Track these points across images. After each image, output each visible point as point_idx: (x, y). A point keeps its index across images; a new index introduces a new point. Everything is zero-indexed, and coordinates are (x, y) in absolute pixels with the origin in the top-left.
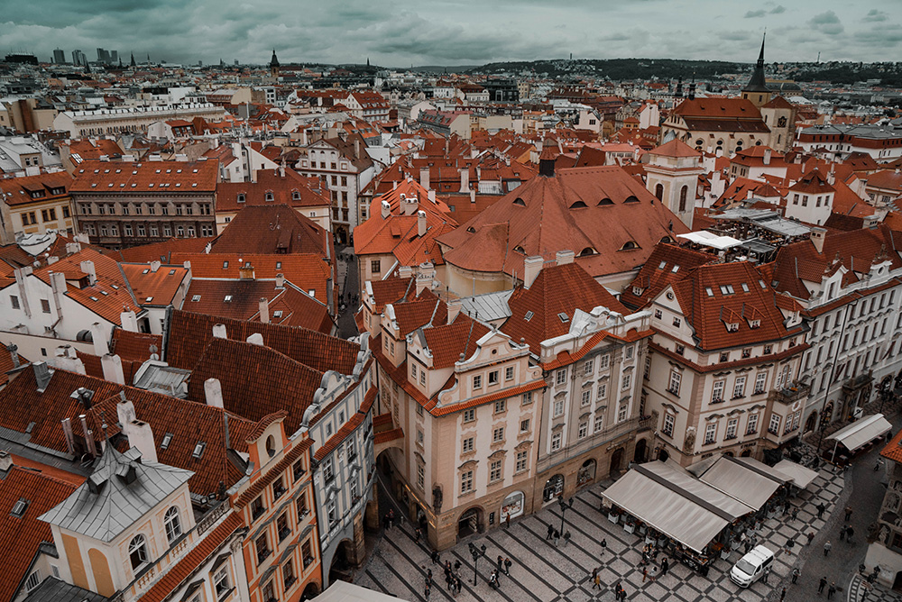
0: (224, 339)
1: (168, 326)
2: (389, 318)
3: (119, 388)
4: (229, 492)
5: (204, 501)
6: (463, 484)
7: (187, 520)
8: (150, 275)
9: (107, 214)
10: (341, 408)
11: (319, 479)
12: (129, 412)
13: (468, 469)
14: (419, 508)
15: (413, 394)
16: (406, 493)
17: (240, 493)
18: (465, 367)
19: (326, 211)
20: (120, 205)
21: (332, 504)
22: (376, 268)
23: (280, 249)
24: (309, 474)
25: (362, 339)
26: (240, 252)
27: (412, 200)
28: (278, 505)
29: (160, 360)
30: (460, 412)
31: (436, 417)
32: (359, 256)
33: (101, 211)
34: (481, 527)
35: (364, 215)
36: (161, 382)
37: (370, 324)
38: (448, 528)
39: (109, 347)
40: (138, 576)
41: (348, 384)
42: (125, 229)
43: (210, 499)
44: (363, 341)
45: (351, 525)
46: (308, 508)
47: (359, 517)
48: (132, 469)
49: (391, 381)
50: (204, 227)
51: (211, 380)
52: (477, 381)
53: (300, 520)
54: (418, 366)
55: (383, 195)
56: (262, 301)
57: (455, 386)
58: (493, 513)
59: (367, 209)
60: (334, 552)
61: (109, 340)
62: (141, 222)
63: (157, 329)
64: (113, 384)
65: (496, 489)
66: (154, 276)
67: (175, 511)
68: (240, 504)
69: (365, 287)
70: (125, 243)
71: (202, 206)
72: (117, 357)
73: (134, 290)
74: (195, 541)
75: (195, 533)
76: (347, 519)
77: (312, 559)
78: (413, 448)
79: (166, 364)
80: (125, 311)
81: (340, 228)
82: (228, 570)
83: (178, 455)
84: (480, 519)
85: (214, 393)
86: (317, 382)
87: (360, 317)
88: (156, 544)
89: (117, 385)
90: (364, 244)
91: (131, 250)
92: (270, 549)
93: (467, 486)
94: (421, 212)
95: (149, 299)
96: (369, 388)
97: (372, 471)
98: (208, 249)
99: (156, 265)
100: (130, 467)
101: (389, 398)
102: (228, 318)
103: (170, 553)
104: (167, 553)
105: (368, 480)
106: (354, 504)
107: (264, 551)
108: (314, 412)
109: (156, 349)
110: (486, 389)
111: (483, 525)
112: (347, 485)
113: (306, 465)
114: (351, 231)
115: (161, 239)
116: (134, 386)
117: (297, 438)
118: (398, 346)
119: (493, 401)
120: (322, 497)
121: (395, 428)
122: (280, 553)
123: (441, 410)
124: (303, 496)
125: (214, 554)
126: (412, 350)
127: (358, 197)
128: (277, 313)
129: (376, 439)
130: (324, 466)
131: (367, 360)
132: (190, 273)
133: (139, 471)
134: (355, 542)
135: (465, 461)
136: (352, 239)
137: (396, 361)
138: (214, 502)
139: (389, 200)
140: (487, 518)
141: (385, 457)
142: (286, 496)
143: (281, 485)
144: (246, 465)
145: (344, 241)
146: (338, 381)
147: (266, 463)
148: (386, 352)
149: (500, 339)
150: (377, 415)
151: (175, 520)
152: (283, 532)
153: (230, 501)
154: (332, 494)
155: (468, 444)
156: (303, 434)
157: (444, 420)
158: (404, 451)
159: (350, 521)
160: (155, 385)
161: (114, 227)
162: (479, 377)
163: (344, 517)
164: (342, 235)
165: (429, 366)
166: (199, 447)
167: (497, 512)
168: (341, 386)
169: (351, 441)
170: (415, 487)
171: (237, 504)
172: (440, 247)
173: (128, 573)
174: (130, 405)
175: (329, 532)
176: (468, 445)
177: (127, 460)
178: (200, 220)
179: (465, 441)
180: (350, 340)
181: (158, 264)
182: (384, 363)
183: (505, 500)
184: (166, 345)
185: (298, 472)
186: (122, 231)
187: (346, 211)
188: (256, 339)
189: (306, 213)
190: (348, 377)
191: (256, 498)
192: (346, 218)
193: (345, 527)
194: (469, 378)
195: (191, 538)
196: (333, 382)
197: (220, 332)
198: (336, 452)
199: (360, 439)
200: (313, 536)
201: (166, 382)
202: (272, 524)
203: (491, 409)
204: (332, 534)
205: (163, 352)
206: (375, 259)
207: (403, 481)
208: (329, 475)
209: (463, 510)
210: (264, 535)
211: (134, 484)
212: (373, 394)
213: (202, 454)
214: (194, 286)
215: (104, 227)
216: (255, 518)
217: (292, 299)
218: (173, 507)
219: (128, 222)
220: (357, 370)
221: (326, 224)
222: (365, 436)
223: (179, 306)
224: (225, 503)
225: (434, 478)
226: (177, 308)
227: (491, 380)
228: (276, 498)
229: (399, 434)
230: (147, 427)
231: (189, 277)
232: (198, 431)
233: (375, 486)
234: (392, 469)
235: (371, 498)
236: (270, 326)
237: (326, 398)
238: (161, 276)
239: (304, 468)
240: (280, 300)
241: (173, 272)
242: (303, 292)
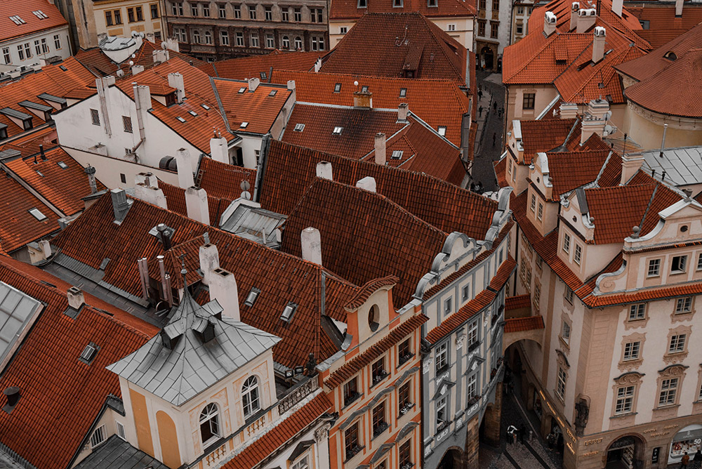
0: (328, 181)
1: (264, 159)
2: (539, 170)
3: (203, 229)
4: (320, 367)
5: (289, 374)
6: (619, 402)
7: (268, 394)
8: (247, 95)
9: (200, 16)
10: (466, 281)
11: (430, 367)
12: (212, 258)
13: (628, 384)
14: (555, 423)
15: (562, 273)
16: (539, 401)
17: (333, 370)
18: (638, 245)
19: (469, 24)
20: (216, 6)
21: (443, 401)
22: (529, 103)
23: (407, 71)
24: (418, 359)
25: (500, 196)
26: (356, 73)
27: (589, 11)
28: (376, 392)
29: (251, 199)
30: (625, 304)
31: (590, 307)
32: (508, 86)
33: (194, 12)
34: (639, 464)
35: (520, 30)
36: (251, 226)
37: (514, 178)
38: (591, 457)
39: (195, 179)
40: (207, 451)
41: (478, 251)
42: (221, 36)
43: (296, 373)
44: (503, 198)
45: (464, 430)
46: (412, 400)
47: (475, 422)
48: (210, 326)
49: (535, 254)
50: (314, 39)
51: (309, 229)
52: (654, 267)
53: (401, 414)
54: (573, 237)
55: (548, 3)
56: (379, 136)
57: (622, 269)
58: (659, 449)
59: (525, 22)
60: (439, 461)
61: (195, 171)
62: (239, 28)
63: (251, 162)
64: (197, 223)
65: (665, 416)
66: (250, 97)
67: (255, 382)
68: (332, 384)
69: (511, 127)
70: (220, 54)
71: (313, 11)
72: (203, 192)
73: (227, 112)
74: (274, 420)
75: (275, 411)
76: (459, 422)
77: (411, 465)
78: (555, 344)
79: (258, 205)
80: (216, 137)
81: (486, 48)
82: (310, 461)
83: (264, 315)
84: (639, 452)
85: (311, 245)
86: (438, 245)
87: (502, 167)
88: (231, 417)
89: (201, 225)
90: (516, 70)
91: (226, 63)
92: (362, 444)
93: (625, 405)
94: (599, 29)
95: (244, 124)
96: (504, 259)
97: (498, 366)
98: (318, 67)
99: (254, 84)
100: (209, 322)
101: (530, 275)
102: (335, 154)
103: (245, 430)
104: (241, 429)
105: (492, 377)
106: (470, 405)
107: (354, 445)
108: (431, 282)
109: (248, 185)
110: (666, 277)
111: (642, 462)
112: (464, 380)
113: (415, 347)
114: (500, 51)
115: (262, 51)
116: (220, 228)
117: (407, 313)
118: (548, 209)
119: (674, 297)
120: (431, 390)
121: (534, 314)
122: (372, 451)
123: (598, 299)
124: (407, 385)
125: (295, 440)
126: (568, 215)
127: (513, 6)
128: (396, 154)
129: (507, 326)
130: (438, 351)
131: (506, 223)
132: (293, 96)
133: (218, 328)
134: (466, 453)
135: (625, 371)
136: (500, 63)
137: (543, 228)
138: (300, 377)
139: (557, 10)
140: (648, 454)
141: (516, 352)
142: (386, 383)
143: (382, 368)
144: (343, 337)
145: (489, 65)
146: (466, 246)
147: (366, 339)
148: (532, 215)
149: (695, 212)
150: (511, 295)
151: (254, 392)
152: (379, 426)
153: (320, 378)
154: (444, 389)
155: (632, 349)
156: (415, 309)
157: (602, 312)
158: (543, 347)
159: (463, 426)
160: (244, 229)
161: (207, 33)
162: (657, 261)
163: (456, 419)
164: (488, 56)
165: (588, 239)
166: (288, 310)
167: (664, 448)
168: (468, 253)
169: (474, 324)
170: (553, 395)
171: (328, 384)
172: (621, 79)
173: (196, 446)
174: (213, 250)
175: (435, 435)
176: (631, 351)
177: (205, 314)
178: (310, 29)
179: (628, 345)
180: (485, 195)
181: (257, 82)
182: (528, 230)
183: (677, 434)
184: (260, 182)
185: (405, 355)
186: (216, 39)
187: (495, 25)
188: (368, 184)
189: (443, 25)
190: (478, 242)
191: (351, 379)
192: (494, 34)
193: (455, 432)
194: (643, 262)
195: (270, 416)
196: (458, 247)
197: (325, 171)
198: (454, 336)
199: (486, 322)
200: (414, 436)
201: (257, 227)
202: (367, 413)
203: (670, 306)
204: (439, 438)
205: (256, 190)
206: (529, 91)
207: (536, 385)
208: (442, 363)
209: (615, 436)
210: (356, 426)
211: (211, 343)
212: (509, 268)
213: (292, 318)
214: (298, 112)
215: (196, 32)
216: (347, 404)
217: (417, 136)
218: (252, 377)
219: (224, 28)
220: (491, 235)
221: (467, 42)
222: (493, 321)
223: (278, 135)
224: (314, 380)
225: (579, 387)
226: (275, 138)
227: (675, 267)
228: (375, 383)
229: (537, 323)
230: (231, 278)
231: (292, 100)
232: (290, 290)
233: (500, 387)
234: (524, 367)
235: (493, 401)
236: (385, 169)
237: (448, 266)
238: (259, 97)
239: (412, 351)
240: (402, 137)
241: (273, 93)
242: (431, 129)
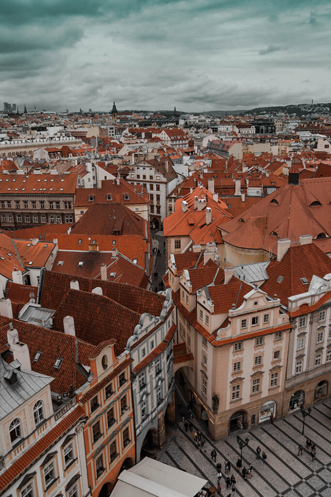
0: (77, 291)
1: (42, 281)
2: (185, 279)
3: (9, 321)
4: (76, 392)
5: (60, 398)
6: (233, 394)
7: (48, 410)
8: (32, 247)
9: (6, 207)
10: (152, 338)
11: (136, 386)
12: (14, 337)
13: (237, 384)
14: (203, 409)
15: (200, 330)
16: (194, 398)
17: (84, 393)
18: (236, 313)
19: (145, 208)
20: (14, 202)
21: (144, 404)
22: (178, 245)
23: (115, 232)
24: (129, 382)
25: (167, 293)
26: (89, 234)
27: (202, 200)
28: (108, 403)
29: (36, 303)
30: (232, 344)
31: (215, 347)
32: (167, 237)
33: (3, 206)
34: (245, 425)
35: (171, 210)
36: (36, 317)
37: (173, 283)
38: (222, 424)
39: (4, 293)
40: (14, 447)
41: (157, 322)
42: (17, 218)
43: (64, 396)
44: (168, 294)
45: (157, 419)
46: (128, 405)
47: (162, 413)
48: (14, 375)
49: (186, 321)
50: (67, 217)
51: (68, 317)
52: (244, 323)
53: (123, 413)
54: (204, 312)
55: (183, 197)
56: (103, 266)
57: (229, 326)
58: (254, 416)
59: (173, 206)
60: (144, 437)
61: (4, 289)
62: (27, 213)
63: (35, 283)
64: (6, 318)
65: (256, 398)
66: (33, 249)
67: (41, 404)
68: (84, 401)
69: (170, 258)
70: (17, 227)
71: (66, 203)
72: (8, 300)
73: (22, 257)
74: (52, 424)
75: (53, 419)
76: (154, 414)
77: (130, 441)
78: (200, 367)
79: (40, 306)
80: (15, 270)
81: (155, 219)
82: (73, 446)
83: (45, 366)
84: (245, 419)
85: (69, 326)
86: (136, 321)
87: (167, 278)
88: (27, 425)
89: (8, 319)
90: (170, 229)
91: (20, 231)
92: (102, 432)
93: (236, 395)
94: (208, 208)
95: (31, 263)
96: (171, 325)
97: (172, 382)
98: (69, 231)
99: (35, 241)
100: (13, 373)
101: (184, 332)
102: (80, 276)
103: (36, 432)
104: (34, 432)
105: (169, 388)
106: (158, 404)
107: (98, 434)
108: (134, 340)
109: (34, 295)
110: (250, 329)
111: (247, 424)
112: (155, 391)
113: (128, 376)
114: (162, 220)
115: (40, 224)
116: (18, 319)
117: (122, 358)
118: (191, 298)
119: (255, 337)
120: (138, 399)
121: (188, 353)
122: (108, 435)
123: (219, 342)
124: (125, 397)
125: (64, 434)
126: (201, 300)
127: (167, 198)
128: (112, 274)
129: (175, 360)
130: (140, 377)
131: (170, 307)
132: (57, 247)
133: (19, 376)
134: (159, 431)
135: (235, 378)
136: (162, 226)
137: (189, 308)
138: (66, 398)
139: (187, 200)
140: (250, 419)
141: (181, 373)
142: (114, 397)
143: (111, 389)
144: (88, 374)
145: (157, 227)
146: (151, 320)
147: (101, 374)
148: (183, 302)
149: (261, 295)
150: (176, 344)
151: (40, 410)
152: (111, 421)
153: (77, 398)
154: (145, 397)
155: (237, 366)
156: (127, 355)
157: (221, 349)
158: (194, 369)
159: (156, 416)
160: (32, 319)
161: (10, 216)
162: (245, 320)
163: (152, 413)
164: (156, 223)
165: (211, 312)
166: (58, 361)
167: (257, 415)
168: (152, 324)
169: (158, 361)
170: (200, 394)
171: (82, 401)
172: (220, 232)
173: (8, 445)
174: (15, 332)
175: (142, 423)
176: (237, 367)
177: (11, 368)
178: (64, 212)
179: (235, 364)
180: (159, 293)
181: (37, 240)
182: (182, 309)
183: (262, 407)
184: (40, 293)
185: (122, 381)
186: (15, 219)
187: (159, 208)
188: (98, 291)
189: (133, 208)
190: (157, 317)
191: (94, 397)
192: (159, 212)
193: (152, 420)
194: (238, 321)
195: (50, 422)
196: (147, 321)
197: (75, 286)
198: (148, 368)
199: (164, 359)
200: (130, 425)
201: (39, 317)
202: (104, 415)
203: (253, 342)
204: (143, 424)
205: (38, 298)
206: (178, 239)
207: (192, 389)
208: (143, 383)
209: (234, 412)
210: (98, 423)
211: (15, 384)
212: (174, 329)
213: (60, 366)
214: (60, 256)
215: (4, 216)
216: (92, 411)
217: (122, 265)
218: (39, 401)
219: (19, 213)
220: (163, 313)
221: (145, 216)
222: (168, 358)
223: (49, 268)
224: (73, 399)
225: (213, 389)
226: (48, 269)
227: (253, 323)
228: (107, 397)
229: (190, 357)
230: (26, 347)
231: (56, 248)
232: (58, 350)
233: (174, 392)
234: (185, 381)
235: (170, 400)
236: (107, 282)
237: (142, 331)
238: (38, 248)
239: (126, 378)
240: (114, 265)
241: (46, 246)
242: (130, 261)
